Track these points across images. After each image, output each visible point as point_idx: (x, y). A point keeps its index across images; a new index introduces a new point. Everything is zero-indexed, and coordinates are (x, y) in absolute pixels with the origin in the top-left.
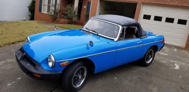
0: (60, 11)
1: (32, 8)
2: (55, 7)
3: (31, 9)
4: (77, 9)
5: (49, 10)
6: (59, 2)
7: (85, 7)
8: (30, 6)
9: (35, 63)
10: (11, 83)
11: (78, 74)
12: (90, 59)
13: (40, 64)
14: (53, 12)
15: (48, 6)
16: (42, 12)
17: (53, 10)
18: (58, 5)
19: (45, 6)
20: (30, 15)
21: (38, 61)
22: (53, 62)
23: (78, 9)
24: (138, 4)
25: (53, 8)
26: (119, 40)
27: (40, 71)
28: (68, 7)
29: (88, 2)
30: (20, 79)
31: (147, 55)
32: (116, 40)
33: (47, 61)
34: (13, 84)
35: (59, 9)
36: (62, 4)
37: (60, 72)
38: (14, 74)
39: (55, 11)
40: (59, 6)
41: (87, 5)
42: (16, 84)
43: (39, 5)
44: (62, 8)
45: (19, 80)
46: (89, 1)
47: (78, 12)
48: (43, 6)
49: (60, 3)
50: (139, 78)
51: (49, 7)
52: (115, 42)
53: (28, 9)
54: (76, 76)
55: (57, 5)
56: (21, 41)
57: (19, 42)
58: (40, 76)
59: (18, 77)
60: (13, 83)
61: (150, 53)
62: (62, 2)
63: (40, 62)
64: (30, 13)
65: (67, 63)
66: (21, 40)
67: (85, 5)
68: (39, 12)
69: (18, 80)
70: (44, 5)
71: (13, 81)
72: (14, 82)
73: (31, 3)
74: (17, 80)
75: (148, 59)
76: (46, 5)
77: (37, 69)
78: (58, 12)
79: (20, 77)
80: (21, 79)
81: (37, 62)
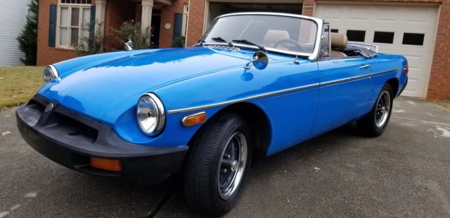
0: (105, 38)
1: (27, 40)
2: (90, 31)
3: (26, 43)
4: (149, 30)
5: (74, 39)
6: (101, 15)
7: (168, 26)
8: (23, 37)
9: (94, 126)
10: (7, 210)
11: (229, 156)
12: (262, 106)
13: (112, 128)
14: (86, 44)
15: (73, 29)
16: (58, 45)
17: (86, 38)
18: (100, 25)
19: (64, 31)
20: (24, 58)
21: (105, 119)
22: (159, 116)
23: (152, 32)
24: (305, 5)
25: (87, 34)
26: (321, 57)
27: (115, 148)
28: (127, 26)
29: (176, 14)
30: (34, 195)
31: (379, 107)
32: (313, 56)
33: (133, 116)
34: (15, 210)
35: (102, 33)
36: (108, 22)
37: (183, 147)
38: (13, 184)
39: (93, 40)
40: (103, 27)
41: (173, 21)
42: (27, 211)
43: (48, 29)
44: (110, 30)
45: (32, 199)
46: (176, 12)
47: (152, 38)
48: (58, 30)
49: (103, 20)
50: (376, 163)
51: (75, 31)
52: (312, 61)
53: (17, 43)
54: (225, 161)
55: (96, 26)
56: (16, 105)
57: (9, 106)
58: (117, 162)
59: (28, 191)
60: (13, 208)
61: (383, 101)
62: (108, 19)
63: (113, 121)
64: (24, 54)
65: (202, 117)
66: (16, 101)
67: (169, 22)
68: (50, 46)
69: (30, 198)
70: (61, 28)
71: (15, 204)
72: (17, 206)
73: (24, 29)
74: (26, 199)
75: (379, 117)
76: (66, 28)
77: (105, 144)
78: (101, 43)
79: (33, 190)
80: (37, 197)
81: (99, 121)
